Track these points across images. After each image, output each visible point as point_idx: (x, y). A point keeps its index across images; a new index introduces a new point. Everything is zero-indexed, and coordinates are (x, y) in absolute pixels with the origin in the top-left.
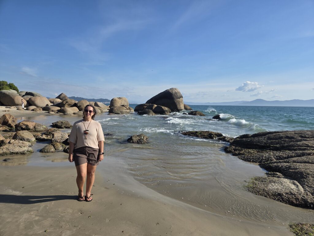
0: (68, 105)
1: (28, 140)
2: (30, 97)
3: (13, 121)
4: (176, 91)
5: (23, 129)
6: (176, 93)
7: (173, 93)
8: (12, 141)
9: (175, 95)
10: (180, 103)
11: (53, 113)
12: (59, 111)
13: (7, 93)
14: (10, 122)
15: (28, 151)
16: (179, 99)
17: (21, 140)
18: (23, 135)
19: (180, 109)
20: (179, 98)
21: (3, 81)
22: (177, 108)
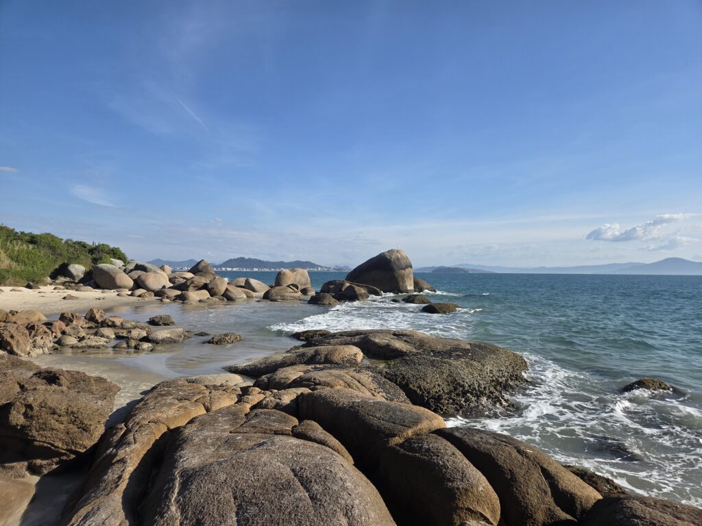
0: (194, 287)
1: (108, 337)
2: (139, 272)
3: (102, 316)
4: (399, 255)
5: (108, 326)
6: (398, 259)
7: (392, 259)
8: (92, 337)
9: (395, 263)
10: (406, 279)
11: (168, 300)
12: (177, 297)
13: (106, 269)
14: (98, 317)
15: (103, 346)
16: (403, 271)
17: (101, 337)
18: (103, 332)
19: (404, 289)
20: (404, 269)
21: (103, 245)
22: (399, 287)
